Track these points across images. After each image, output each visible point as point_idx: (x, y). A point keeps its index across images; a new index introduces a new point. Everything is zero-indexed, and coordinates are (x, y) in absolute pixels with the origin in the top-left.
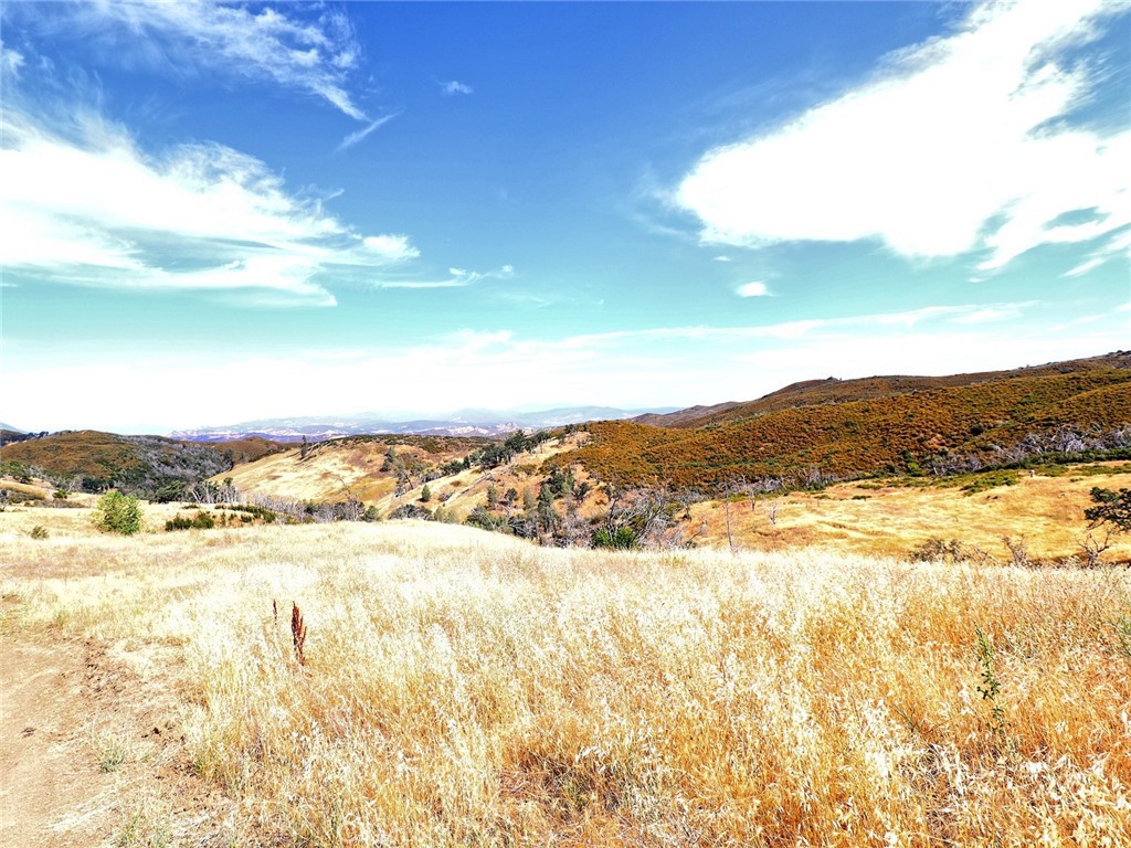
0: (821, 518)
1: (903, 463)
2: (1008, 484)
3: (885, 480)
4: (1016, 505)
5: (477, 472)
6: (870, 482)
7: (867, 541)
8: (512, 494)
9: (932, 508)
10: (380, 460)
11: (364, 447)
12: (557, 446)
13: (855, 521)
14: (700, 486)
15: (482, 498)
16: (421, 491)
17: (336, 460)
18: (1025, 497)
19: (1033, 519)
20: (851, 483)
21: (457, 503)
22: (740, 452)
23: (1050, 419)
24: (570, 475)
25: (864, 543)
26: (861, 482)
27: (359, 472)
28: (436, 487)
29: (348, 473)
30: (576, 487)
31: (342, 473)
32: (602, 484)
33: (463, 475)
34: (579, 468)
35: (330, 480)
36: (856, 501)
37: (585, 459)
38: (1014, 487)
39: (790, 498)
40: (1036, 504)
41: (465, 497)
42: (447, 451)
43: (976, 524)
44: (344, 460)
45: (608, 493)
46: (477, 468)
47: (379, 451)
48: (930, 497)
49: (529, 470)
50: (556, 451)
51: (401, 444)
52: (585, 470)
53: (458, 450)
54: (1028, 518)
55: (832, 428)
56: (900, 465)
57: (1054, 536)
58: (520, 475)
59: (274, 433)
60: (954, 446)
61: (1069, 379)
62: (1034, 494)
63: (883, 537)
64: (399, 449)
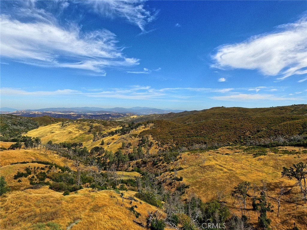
0: (217, 163)
1: (239, 139)
2: (264, 155)
3: (234, 147)
4: (266, 162)
5: (119, 135)
6: (230, 147)
7: (228, 173)
8: (130, 144)
9: (245, 161)
10: (88, 128)
11: (83, 123)
12: (144, 128)
13: (225, 165)
14: (185, 144)
15: (120, 145)
16: (101, 141)
17: (74, 128)
18: (268, 160)
19: (269, 167)
20: (226, 147)
21: (113, 146)
22: (197, 133)
23: (276, 130)
24: (148, 139)
25: (227, 173)
26: (228, 147)
27: (81, 132)
28: (106, 140)
29: (77, 132)
30: (149, 143)
31: (76, 132)
32: (157, 142)
33: (115, 136)
34: (150, 136)
35: (71, 134)
36: (226, 156)
37: (152, 133)
38: (266, 156)
39: (209, 153)
40: (271, 162)
41: (115, 144)
42: (110, 126)
43: (256, 168)
44: (76, 127)
45: (159, 145)
46: (119, 134)
47: (88, 125)
48: (245, 156)
49: (135, 136)
50: (144, 129)
51: (95, 123)
52: (152, 137)
53: (113, 125)
54: (268, 167)
55: (221, 127)
56: (239, 140)
57: (274, 174)
58: (133, 138)
59: (53, 113)
60: (252, 135)
61: (282, 117)
62: (270, 159)
63: (232, 172)
64: (94, 125)
